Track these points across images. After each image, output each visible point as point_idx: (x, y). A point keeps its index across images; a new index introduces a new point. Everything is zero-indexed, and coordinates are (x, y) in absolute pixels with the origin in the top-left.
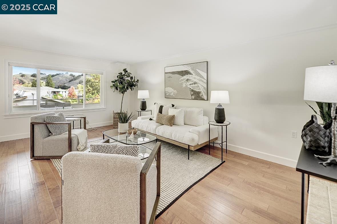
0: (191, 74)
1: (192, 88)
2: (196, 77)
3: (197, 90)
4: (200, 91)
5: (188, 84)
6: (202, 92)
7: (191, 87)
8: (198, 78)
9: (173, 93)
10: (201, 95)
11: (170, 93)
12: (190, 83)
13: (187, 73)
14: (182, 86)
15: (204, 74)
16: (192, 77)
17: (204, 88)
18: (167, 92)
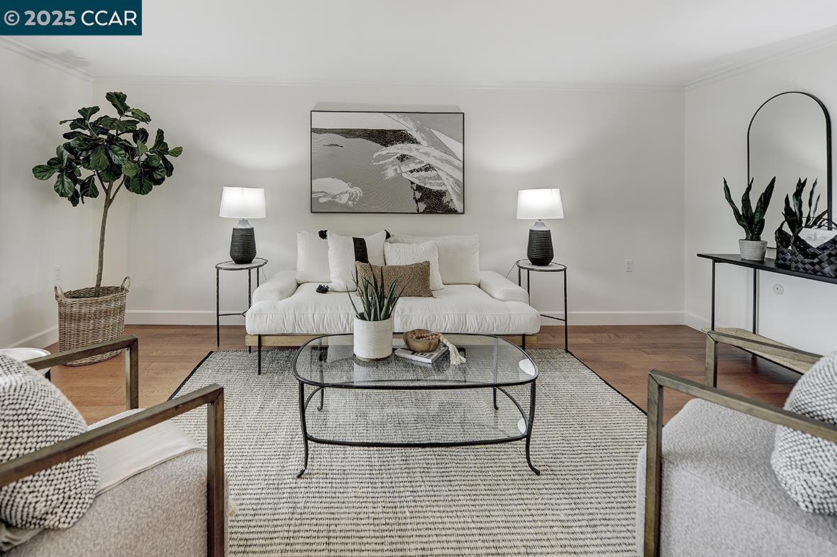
0: (413, 141)
1: (417, 182)
2: (433, 151)
3: (435, 188)
4: (443, 188)
5: (405, 168)
6: (450, 190)
7: (415, 178)
8: (438, 153)
9: (346, 197)
10: (445, 200)
11: (335, 197)
12: (412, 166)
13: (400, 137)
14: (384, 174)
15: (456, 147)
16: (417, 150)
17: (456, 181)
18: (321, 194)
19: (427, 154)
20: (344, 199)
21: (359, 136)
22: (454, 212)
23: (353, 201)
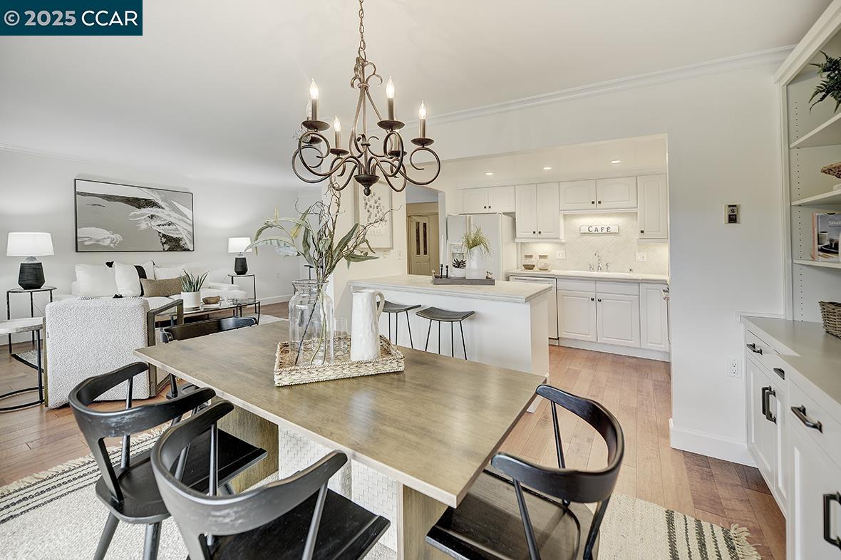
0: (159, 206)
1: (163, 232)
2: (172, 213)
3: (175, 236)
4: (181, 236)
5: (154, 223)
6: (185, 237)
7: (161, 229)
8: (176, 215)
9: (109, 240)
10: (182, 243)
11: (99, 241)
12: (159, 223)
13: (149, 203)
14: (138, 227)
15: (188, 212)
16: (163, 212)
17: (189, 232)
18: (86, 239)
19: (169, 215)
20: (107, 242)
21: (118, 200)
22: (189, 250)
23: (114, 244)
